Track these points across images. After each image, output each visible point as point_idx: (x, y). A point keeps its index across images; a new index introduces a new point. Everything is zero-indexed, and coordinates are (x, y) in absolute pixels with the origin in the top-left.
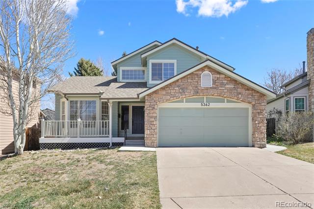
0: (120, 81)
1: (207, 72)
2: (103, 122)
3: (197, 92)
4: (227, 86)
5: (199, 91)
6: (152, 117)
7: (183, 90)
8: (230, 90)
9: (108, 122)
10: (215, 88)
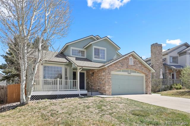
0: (71, 56)
1: (131, 57)
2: (74, 81)
3: (128, 67)
4: (139, 65)
5: (129, 66)
6: (109, 79)
7: (123, 65)
8: (140, 67)
9: (77, 81)
10: (134, 66)
